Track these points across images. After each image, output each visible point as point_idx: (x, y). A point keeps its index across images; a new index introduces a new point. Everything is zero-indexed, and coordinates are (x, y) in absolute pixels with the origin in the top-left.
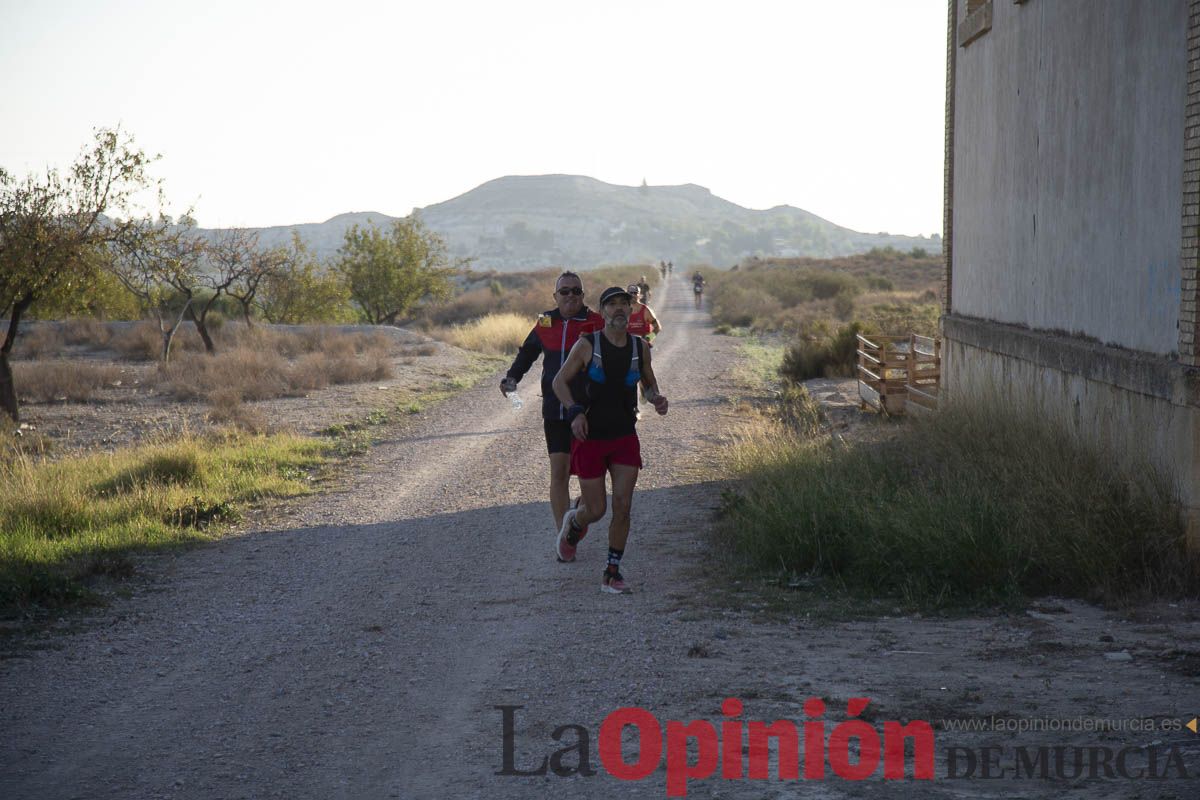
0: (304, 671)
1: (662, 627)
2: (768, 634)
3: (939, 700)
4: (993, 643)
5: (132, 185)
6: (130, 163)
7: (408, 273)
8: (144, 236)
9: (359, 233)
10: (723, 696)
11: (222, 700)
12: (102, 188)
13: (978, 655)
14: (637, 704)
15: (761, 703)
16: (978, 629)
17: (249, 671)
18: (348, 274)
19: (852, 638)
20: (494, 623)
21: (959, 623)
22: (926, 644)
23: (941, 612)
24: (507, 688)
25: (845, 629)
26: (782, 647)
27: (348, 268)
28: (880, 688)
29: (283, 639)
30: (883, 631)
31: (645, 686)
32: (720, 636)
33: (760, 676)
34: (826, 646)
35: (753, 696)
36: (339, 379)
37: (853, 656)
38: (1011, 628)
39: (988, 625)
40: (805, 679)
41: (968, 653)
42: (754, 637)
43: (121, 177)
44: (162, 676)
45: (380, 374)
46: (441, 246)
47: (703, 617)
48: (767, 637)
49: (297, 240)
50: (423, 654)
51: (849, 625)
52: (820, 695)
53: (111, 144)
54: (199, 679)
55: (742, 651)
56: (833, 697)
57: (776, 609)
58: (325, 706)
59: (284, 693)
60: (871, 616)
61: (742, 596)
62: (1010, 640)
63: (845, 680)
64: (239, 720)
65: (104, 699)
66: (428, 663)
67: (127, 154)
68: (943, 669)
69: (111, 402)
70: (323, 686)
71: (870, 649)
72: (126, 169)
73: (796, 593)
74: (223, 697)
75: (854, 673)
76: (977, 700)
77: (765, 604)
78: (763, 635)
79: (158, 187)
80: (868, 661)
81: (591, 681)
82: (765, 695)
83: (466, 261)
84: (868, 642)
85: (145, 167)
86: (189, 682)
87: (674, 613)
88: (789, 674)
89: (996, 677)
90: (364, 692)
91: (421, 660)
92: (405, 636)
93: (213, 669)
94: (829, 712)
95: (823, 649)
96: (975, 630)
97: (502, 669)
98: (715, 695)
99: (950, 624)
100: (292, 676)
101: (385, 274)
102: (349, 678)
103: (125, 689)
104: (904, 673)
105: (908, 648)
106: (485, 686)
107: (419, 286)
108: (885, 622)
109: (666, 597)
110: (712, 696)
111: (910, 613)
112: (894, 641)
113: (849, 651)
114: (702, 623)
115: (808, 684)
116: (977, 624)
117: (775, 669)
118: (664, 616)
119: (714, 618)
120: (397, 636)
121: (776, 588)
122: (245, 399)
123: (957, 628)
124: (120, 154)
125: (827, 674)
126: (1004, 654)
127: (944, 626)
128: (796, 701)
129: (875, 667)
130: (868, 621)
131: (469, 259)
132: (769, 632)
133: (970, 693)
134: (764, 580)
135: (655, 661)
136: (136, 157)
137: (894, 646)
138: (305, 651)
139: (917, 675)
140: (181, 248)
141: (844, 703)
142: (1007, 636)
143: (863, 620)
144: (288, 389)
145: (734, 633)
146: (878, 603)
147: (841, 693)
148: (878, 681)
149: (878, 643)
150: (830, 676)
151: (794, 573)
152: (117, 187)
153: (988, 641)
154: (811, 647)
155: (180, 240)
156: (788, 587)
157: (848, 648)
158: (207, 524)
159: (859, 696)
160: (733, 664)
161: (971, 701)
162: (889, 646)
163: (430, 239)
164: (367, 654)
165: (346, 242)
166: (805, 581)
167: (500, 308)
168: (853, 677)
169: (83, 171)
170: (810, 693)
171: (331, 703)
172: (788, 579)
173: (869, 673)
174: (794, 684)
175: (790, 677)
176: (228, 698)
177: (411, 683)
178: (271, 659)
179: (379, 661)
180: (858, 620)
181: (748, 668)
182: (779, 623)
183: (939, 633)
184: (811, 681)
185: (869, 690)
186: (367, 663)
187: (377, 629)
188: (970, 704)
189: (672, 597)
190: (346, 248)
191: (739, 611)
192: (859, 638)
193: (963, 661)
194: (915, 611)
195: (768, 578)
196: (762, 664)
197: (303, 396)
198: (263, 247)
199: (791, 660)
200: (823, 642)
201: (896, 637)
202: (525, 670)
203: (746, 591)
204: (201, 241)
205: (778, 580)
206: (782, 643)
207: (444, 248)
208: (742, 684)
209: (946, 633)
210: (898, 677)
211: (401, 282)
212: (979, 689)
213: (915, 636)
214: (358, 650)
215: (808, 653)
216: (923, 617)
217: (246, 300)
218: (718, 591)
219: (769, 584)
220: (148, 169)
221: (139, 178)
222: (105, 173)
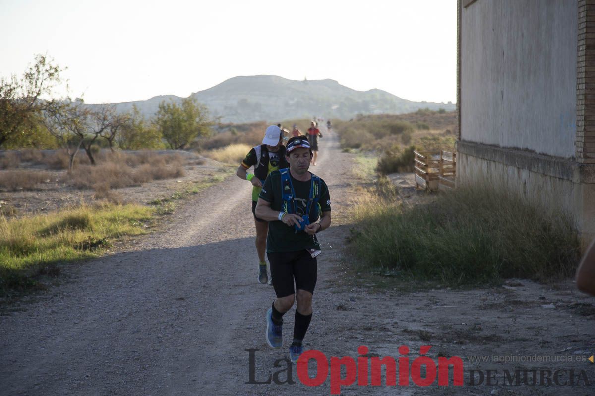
0: (147, 320)
1: (323, 296)
2: (375, 299)
3: (461, 329)
4: (487, 301)
5: (54, 82)
6: (52, 71)
7: (191, 125)
8: (60, 107)
9: (165, 105)
10: (354, 329)
11: (107, 335)
12: (39, 84)
13: (480, 307)
14: (312, 334)
15: (373, 332)
16: (479, 295)
17: (120, 321)
18: (161, 125)
19: (417, 300)
20: (240, 296)
21: (470, 292)
22: (454, 302)
23: (460, 287)
24: (248, 327)
25: (413, 296)
26: (383, 305)
27: (160, 123)
28: (432, 324)
29: (136, 304)
30: (432, 297)
31: (316, 325)
32: (352, 300)
33: (372, 319)
34: (404, 304)
35: (370, 329)
36: (158, 177)
37: (418, 309)
38: (495, 294)
39: (484, 292)
40: (395, 320)
41: (474, 306)
42: (369, 300)
43: (48, 79)
44: (76, 324)
45: (178, 175)
46: (206, 111)
47: (343, 291)
48: (375, 300)
49: (135, 109)
50: (206, 311)
51: (415, 294)
52: (403, 328)
53: (43, 62)
54: (95, 325)
55: (363, 307)
56: (409, 329)
57: (379, 287)
58: (158, 337)
59: (138, 331)
60: (426, 289)
61: (361, 280)
62: (495, 300)
63: (415, 321)
64: (116, 345)
65: (49, 335)
66: (208, 316)
67: (51, 67)
68: (462, 314)
69: (44, 190)
70: (157, 327)
71: (426, 305)
72: (51, 74)
73: (388, 278)
74: (107, 333)
75: (419, 317)
76: (480, 329)
77: (374, 284)
78: (373, 299)
79: (66, 83)
80: (425, 311)
81: (289, 323)
82: (375, 328)
83: (218, 118)
84: (425, 302)
85: (60, 73)
86: (90, 326)
87: (329, 290)
88: (387, 318)
89: (489, 318)
90: (177, 330)
91: (205, 314)
92: (196, 302)
93: (102, 320)
94: (407, 336)
95: (403, 306)
96: (477, 295)
97: (245, 318)
98: (351, 329)
99: (465, 292)
100: (142, 323)
101: (180, 127)
102: (170, 323)
103: (58, 330)
104: (444, 316)
105: (445, 305)
106: (236, 326)
107: (196, 131)
108: (433, 292)
109: (324, 281)
110: (349, 329)
111: (445, 287)
112: (438, 301)
113: (416, 307)
114: (343, 294)
115: (396, 323)
116: (478, 292)
117: (380, 316)
118: (324, 291)
119: (349, 291)
120: (192, 302)
121: (379, 276)
122: (111, 188)
123: (468, 294)
124: (47, 67)
125: (405, 318)
126: (492, 306)
127: (462, 293)
128: (391, 331)
129: (429, 314)
130: (424, 291)
131: (220, 117)
132: (376, 298)
133: (476, 326)
134: (372, 273)
135: (320, 313)
136: (55, 68)
137: (438, 304)
138: (147, 311)
139: (450, 318)
140: (78, 114)
141: (415, 332)
142: (493, 298)
143: (422, 291)
144: (132, 182)
145: (359, 299)
146: (429, 282)
147: (413, 327)
148: (431, 321)
149: (430, 302)
150: (407, 319)
151: (387, 269)
152: (46, 83)
153: (484, 300)
154: (397, 305)
155: (77, 109)
156: (384, 275)
157: (415, 305)
158: (95, 250)
159: (422, 329)
160: (358, 314)
161: (477, 330)
162: (436, 303)
163: (200, 107)
164: (178, 312)
165: (158, 109)
166: (393, 273)
167: (236, 141)
168: (419, 319)
169: (29, 76)
170: (397, 327)
171: (161, 336)
172: (384, 272)
173: (426, 317)
174: (389, 323)
175: (387, 320)
176: (110, 334)
177: (201, 325)
178: (130, 314)
179: (184, 315)
180: (420, 291)
181: (367, 316)
182: (381, 293)
183: (460, 297)
184: (398, 321)
185: (426, 325)
186: (178, 316)
187: (182, 299)
188: (477, 331)
189: (327, 281)
190: (159, 112)
191: (360, 288)
192: (421, 300)
193: (472, 310)
194: (447, 287)
195: (374, 271)
196: (373, 314)
197: (140, 186)
198: (118, 112)
199: (387, 311)
200: (403, 302)
201: (439, 300)
202: (256, 318)
203: (364, 278)
204: (88, 110)
205: (379, 272)
206: (383, 303)
207: (208, 112)
208: (364, 323)
209: (463, 297)
210: (441, 319)
211: (187, 129)
212: (480, 324)
213: (447, 299)
214: (173, 310)
215: (395, 308)
216: (451, 289)
217: (110, 139)
218: (350, 278)
219: (374, 274)
220: (61, 74)
221: (57, 79)
222: (40, 77)
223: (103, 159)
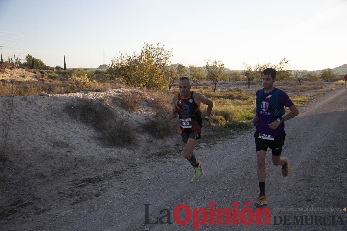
5: (287, 65)
6: (287, 62)
7: (330, 75)
27: (321, 75)
36: (315, 89)
45: (321, 88)
53: (284, 59)
101: (326, 75)
107: (331, 77)
122: (301, 91)
124: (285, 61)
152: (285, 64)
155: (297, 72)
169: (280, 63)
197: (309, 91)
204: (300, 72)
207: (335, 73)
211: (328, 76)
217: (306, 79)
220: (289, 63)
221: (288, 64)
222: (283, 63)
223: (303, 84)
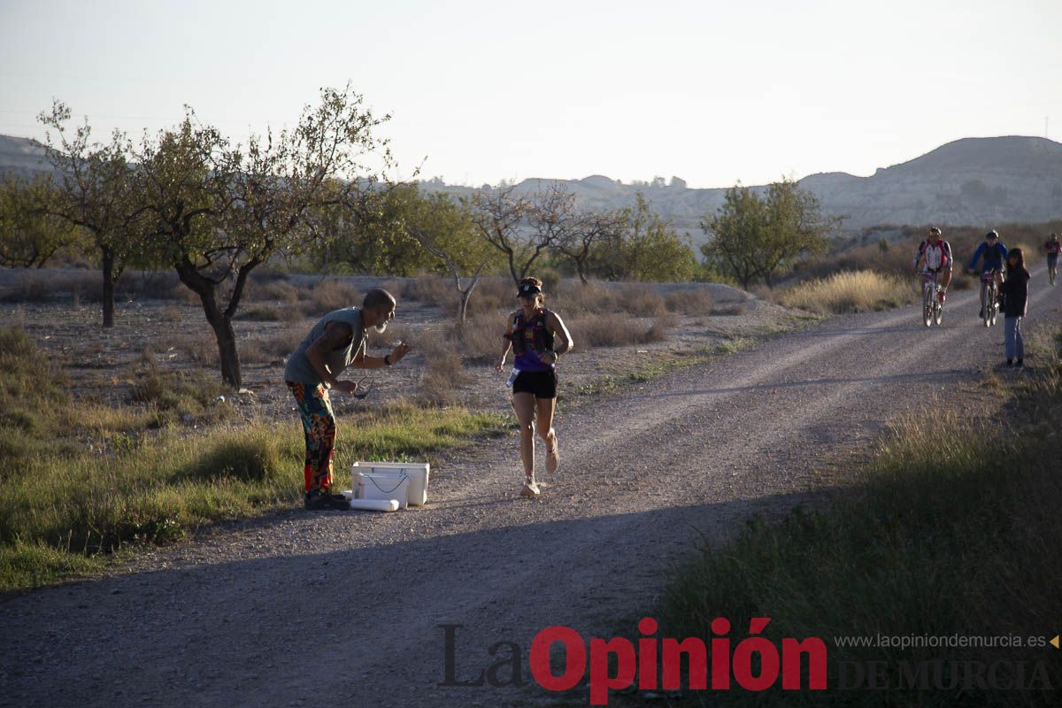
5: (357, 146)
6: (357, 124)
7: (776, 231)
9: (738, 193)
18: (719, 232)
27: (719, 226)
49: (641, 201)
53: (338, 105)
67: (353, 116)
79: (385, 148)
83: (839, 219)
85: (373, 129)
101: (754, 232)
107: (786, 243)
131: (842, 217)
136: (363, 118)
140: (504, 209)
152: (346, 145)
163: (804, 198)
165: (726, 201)
169: (308, 132)
190: (726, 207)
207: (818, 207)
211: (769, 239)
217: (580, 259)
220: (375, 132)
221: (364, 139)
222: (329, 134)
